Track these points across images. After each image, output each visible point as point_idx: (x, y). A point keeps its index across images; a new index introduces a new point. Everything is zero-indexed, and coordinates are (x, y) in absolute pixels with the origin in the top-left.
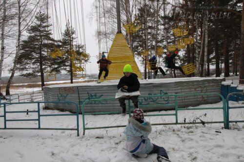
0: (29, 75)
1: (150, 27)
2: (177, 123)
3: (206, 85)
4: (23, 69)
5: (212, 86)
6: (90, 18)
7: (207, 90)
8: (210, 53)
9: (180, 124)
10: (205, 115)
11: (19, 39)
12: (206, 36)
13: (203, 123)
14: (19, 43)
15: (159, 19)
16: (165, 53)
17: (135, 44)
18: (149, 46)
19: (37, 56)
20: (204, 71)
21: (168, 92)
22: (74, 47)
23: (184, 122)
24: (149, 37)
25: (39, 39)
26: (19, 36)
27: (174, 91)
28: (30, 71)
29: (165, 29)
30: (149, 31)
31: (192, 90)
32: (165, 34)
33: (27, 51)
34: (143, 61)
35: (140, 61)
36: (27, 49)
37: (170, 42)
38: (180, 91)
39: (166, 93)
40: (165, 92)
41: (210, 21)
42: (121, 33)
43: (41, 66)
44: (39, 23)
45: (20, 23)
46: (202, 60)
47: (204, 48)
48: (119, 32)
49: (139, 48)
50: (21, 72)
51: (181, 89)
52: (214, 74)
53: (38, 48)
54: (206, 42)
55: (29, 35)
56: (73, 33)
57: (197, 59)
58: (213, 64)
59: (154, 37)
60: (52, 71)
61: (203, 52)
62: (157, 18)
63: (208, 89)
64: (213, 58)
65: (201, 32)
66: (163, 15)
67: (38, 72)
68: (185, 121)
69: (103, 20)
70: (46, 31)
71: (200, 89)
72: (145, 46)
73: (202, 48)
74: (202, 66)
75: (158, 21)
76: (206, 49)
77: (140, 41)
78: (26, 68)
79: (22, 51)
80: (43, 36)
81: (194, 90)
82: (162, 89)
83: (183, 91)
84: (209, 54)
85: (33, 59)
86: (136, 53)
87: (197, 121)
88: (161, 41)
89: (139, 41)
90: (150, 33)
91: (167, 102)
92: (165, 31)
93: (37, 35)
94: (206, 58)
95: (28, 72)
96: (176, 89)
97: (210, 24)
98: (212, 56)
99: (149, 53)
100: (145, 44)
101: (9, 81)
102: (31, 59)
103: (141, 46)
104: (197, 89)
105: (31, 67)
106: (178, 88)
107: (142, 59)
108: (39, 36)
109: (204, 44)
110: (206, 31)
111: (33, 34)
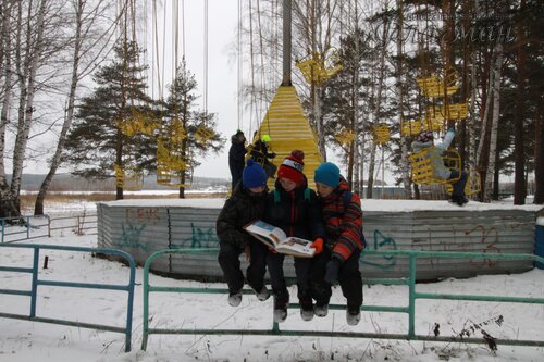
0: (92, 173)
1: (365, 82)
2: (411, 336)
3: (497, 223)
4: (78, 160)
5: (512, 227)
6: (230, 55)
7: (497, 237)
8: (502, 145)
9: (420, 338)
10: (500, 320)
11: (72, 95)
12: (496, 105)
13: (491, 342)
14: (71, 101)
15: (387, 63)
16: (397, 141)
17: (330, 117)
18: (360, 124)
19: (110, 132)
20: (487, 188)
21: (393, 235)
22: (193, 116)
23: (433, 334)
24: (361, 103)
25: (119, 97)
26: (74, 87)
27: (410, 235)
28: (96, 166)
29: (398, 84)
30: (363, 89)
31: (458, 234)
32: (398, 98)
33: (92, 120)
34: (346, 156)
35: (339, 155)
36: (92, 117)
37: (409, 117)
38: (427, 235)
39: (389, 240)
40: (385, 235)
41: (506, 72)
42: (290, 84)
43: (119, 156)
44: (120, 61)
45: (77, 59)
46: (484, 161)
47: (488, 133)
48: (287, 83)
49: (339, 126)
50: (74, 166)
51: (429, 231)
52: (508, 195)
53: (115, 115)
54: (495, 119)
55: (98, 86)
56: (192, 86)
57: (471, 158)
58: (507, 173)
59: (373, 103)
60: (141, 167)
61: (487, 142)
62: (383, 62)
63: (501, 233)
64: (507, 159)
65: (484, 97)
66: (395, 54)
67: (112, 167)
68: (436, 332)
69: (258, 60)
70: (136, 80)
71: (481, 234)
72: (353, 124)
73: (483, 134)
74: (483, 175)
75: (384, 69)
76: (494, 136)
77: (342, 112)
78: (86, 158)
79: (81, 121)
80: (128, 89)
81: (463, 234)
82: (380, 227)
83: (433, 235)
84: (499, 149)
85: (104, 139)
86: (330, 136)
87: (472, 336)
88: (390, 114)
89: (338, 112)
90: (363, 95)
91: (390, 262)
92: (399, 91)
93: (114, 89)
94: (492, 158)
95: (90, 167)
96: (416, 229)
97: (504, 80)
98: (506, 153)
99: (361, 138)
100: (353, 120)
101: (44, 184)
102: (98, 139)
103: (343, 123)
104: (472, 234)
105: (97, 156)
106: (421, 228)
107: (344, 153)
108: (118, 90)
109: (489, 126)
110: (496, 94)
111: (106, 86)
